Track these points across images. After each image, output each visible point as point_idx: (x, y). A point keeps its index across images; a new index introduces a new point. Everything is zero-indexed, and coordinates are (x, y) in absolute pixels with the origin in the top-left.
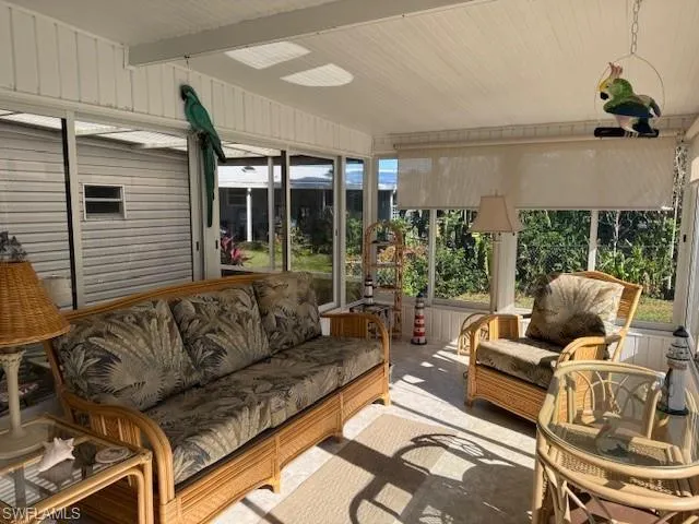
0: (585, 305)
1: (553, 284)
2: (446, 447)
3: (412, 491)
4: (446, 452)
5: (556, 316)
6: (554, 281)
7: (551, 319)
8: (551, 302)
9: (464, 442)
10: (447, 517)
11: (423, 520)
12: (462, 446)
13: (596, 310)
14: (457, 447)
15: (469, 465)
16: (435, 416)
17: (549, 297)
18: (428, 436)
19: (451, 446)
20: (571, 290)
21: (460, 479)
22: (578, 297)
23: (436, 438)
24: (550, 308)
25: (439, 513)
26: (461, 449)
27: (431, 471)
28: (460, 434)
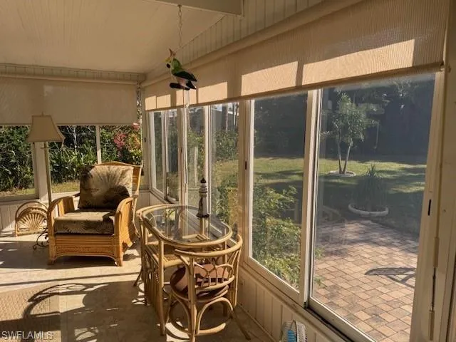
0: (115, 182)
1: (92, 171)
2: (58, 294)
3: (57, 328)
4: (60, 297)
5: (98, 191)
6: (93, 170)
7: (95, 194)
8: (93, 184)
9: (68, 286)
10: (92, 328)
11: (79, 338)
12: (68, 288)
13: (122, 183)
14: (65, 291)
15: (82, 297)
16: (33, 280)
17: (91, 180)
18: (40, 293)
19: (60, 292)
20: (105, 174)
21: (82, 306)
22: (110, 177)
23: (46, 292)
24: (93, 187)
25: (86, 329)
26: (68, 290)
27: (61, 311)
28: (60, 283)
